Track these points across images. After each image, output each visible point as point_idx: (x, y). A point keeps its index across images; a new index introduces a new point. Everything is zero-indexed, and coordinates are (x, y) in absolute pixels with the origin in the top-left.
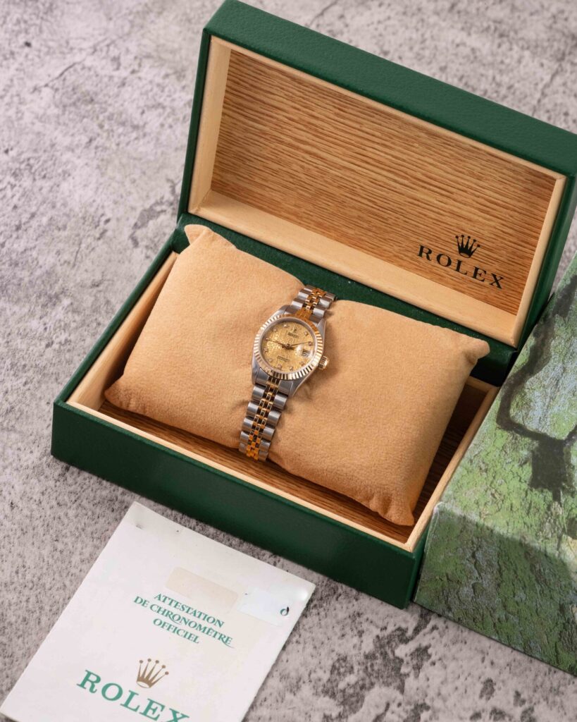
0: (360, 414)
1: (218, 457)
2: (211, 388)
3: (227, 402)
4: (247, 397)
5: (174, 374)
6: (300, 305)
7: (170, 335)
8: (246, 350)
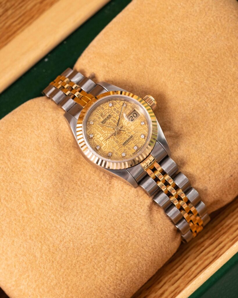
0: (220, 91)
1: (175, 272)
2: (119, 236)
3: (142, 225)
4: (146, 201)
5: (82, 270)
6: (71, 102)
7: (35, 256)
8: (94, 180)
